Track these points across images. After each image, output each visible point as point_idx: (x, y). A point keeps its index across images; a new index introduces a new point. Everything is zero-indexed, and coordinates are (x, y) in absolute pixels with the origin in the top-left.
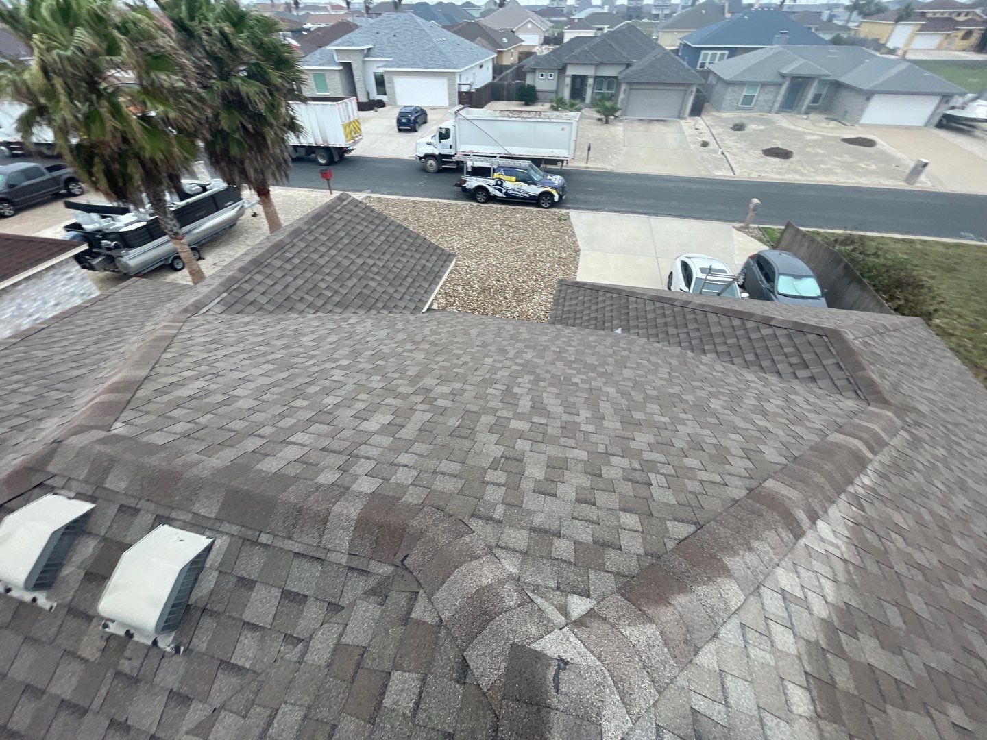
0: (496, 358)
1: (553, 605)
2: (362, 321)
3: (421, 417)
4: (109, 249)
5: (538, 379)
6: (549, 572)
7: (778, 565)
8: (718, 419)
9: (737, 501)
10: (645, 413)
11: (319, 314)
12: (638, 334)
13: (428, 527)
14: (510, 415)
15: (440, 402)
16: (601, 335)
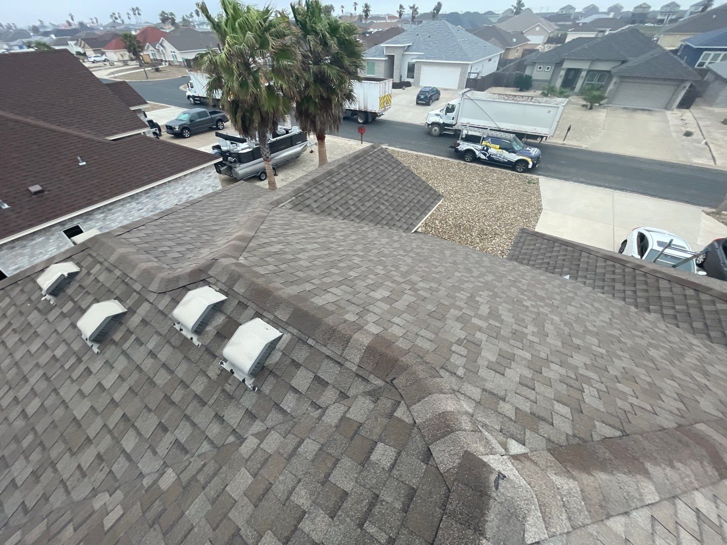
0: (464, 274)
1: (497, 440)
2: (371, 230)
3: (408, 298)
4: (231, 162)
5: (495, 295)
6: (495, 420)
7: (697, 489)
8: (655, 364)
9: (664, 429)
10: (584, 342)
11: (345, 221)
12: (585, 283)
13: (412, 365)
14: (472, 314)
15: (421, 292)
16: (552, 277)
